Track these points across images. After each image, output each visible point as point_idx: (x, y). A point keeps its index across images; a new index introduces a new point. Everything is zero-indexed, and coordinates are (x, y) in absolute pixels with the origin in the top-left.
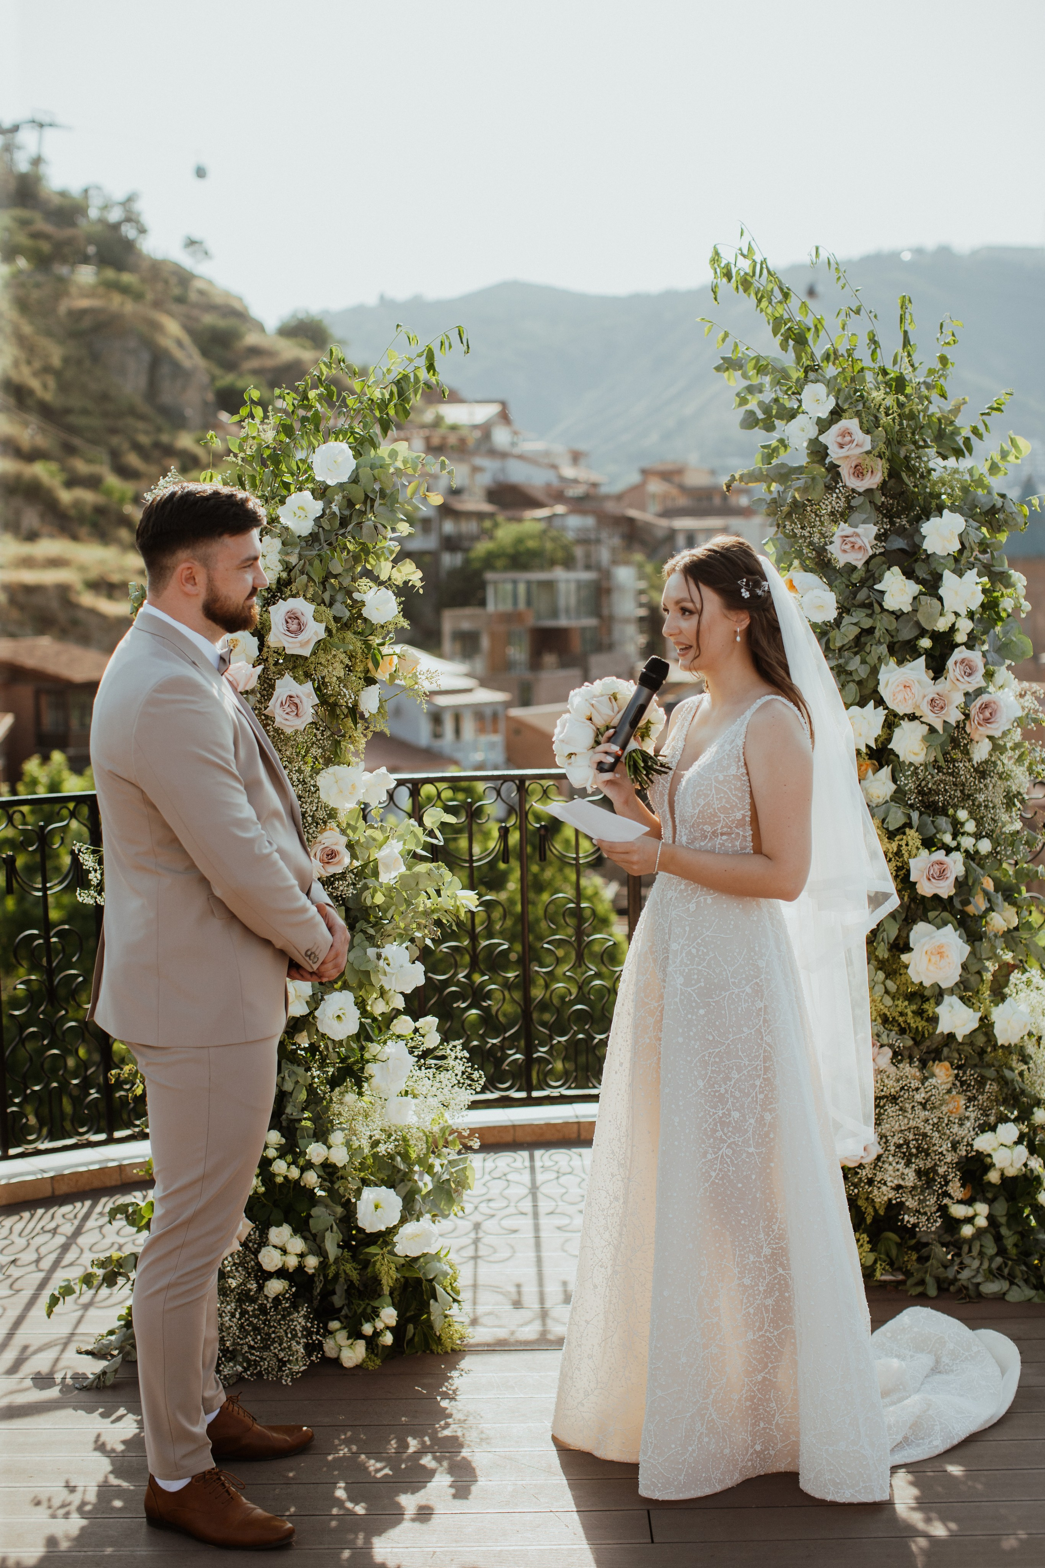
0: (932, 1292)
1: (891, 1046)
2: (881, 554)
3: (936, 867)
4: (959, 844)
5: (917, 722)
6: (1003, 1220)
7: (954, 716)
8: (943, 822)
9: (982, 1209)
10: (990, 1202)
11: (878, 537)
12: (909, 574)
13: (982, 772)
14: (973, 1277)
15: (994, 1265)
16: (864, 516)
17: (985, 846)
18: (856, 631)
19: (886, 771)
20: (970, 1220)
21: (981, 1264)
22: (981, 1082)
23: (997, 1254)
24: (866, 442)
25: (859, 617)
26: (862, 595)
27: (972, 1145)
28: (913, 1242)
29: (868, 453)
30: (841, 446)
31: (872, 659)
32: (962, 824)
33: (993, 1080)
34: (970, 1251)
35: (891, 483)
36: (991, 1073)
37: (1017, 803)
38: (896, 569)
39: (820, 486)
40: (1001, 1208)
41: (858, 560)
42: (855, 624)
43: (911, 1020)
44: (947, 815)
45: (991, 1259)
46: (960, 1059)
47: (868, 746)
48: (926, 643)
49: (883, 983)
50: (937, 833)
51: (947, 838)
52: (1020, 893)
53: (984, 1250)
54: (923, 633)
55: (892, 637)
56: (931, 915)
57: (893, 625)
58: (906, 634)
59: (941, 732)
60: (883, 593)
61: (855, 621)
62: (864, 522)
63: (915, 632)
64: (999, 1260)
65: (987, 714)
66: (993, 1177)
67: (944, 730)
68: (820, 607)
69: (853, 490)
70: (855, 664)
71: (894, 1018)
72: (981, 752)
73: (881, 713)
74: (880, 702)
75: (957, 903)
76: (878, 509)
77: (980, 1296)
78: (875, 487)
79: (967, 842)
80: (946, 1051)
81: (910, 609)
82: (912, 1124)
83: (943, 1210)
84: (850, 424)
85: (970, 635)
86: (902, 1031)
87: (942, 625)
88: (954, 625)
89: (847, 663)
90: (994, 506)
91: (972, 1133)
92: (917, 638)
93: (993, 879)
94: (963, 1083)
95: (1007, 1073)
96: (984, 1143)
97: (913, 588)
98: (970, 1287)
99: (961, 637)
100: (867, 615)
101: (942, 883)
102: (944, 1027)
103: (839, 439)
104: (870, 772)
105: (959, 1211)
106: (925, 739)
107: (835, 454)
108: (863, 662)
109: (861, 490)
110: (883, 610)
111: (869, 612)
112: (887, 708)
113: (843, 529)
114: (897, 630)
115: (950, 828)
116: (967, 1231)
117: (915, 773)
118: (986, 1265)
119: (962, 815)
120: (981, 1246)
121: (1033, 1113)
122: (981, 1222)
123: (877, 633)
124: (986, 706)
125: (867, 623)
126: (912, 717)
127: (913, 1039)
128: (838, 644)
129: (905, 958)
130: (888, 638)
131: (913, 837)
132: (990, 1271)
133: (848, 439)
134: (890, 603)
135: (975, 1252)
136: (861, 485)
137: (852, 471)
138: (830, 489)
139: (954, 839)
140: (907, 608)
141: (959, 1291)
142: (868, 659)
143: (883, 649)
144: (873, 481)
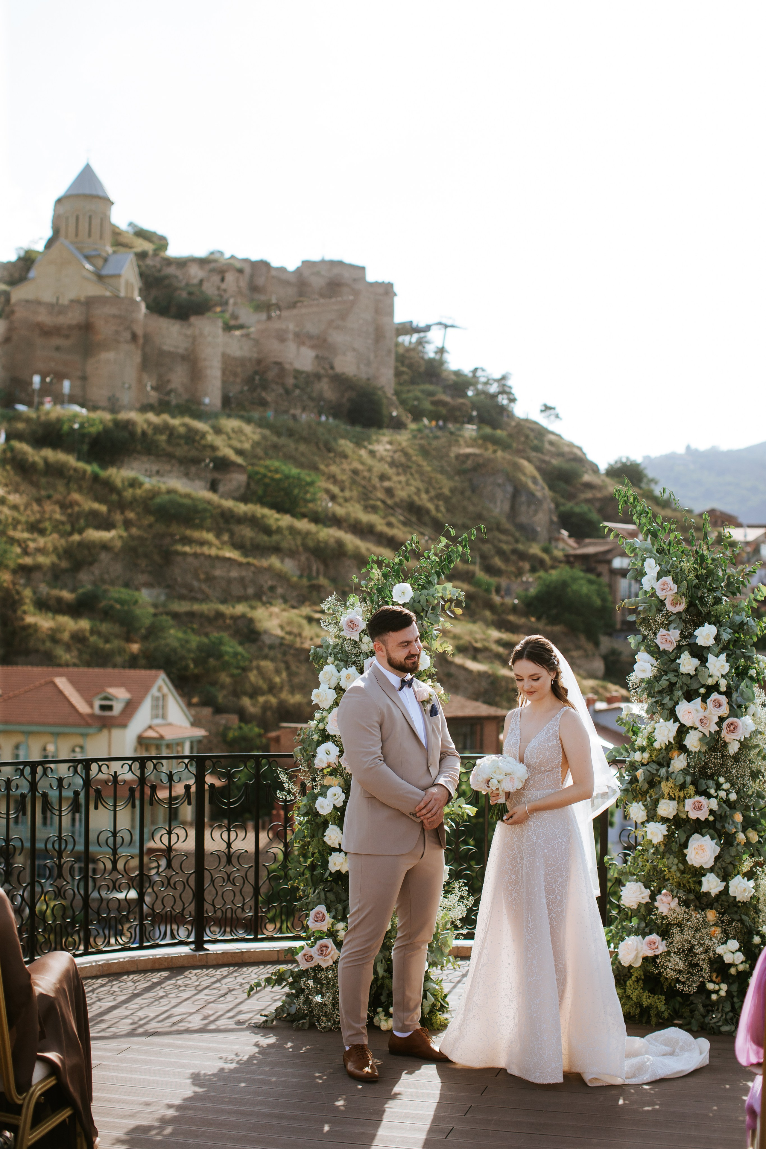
0: (695, 1028)
1: (679, 898)
2: (686, 645)
3: (697, 804)
4: (718, 795)
5: (697, 731)
6: (735, 994)
7: (714, 728)
8: (711, 783)
9: (724, 987)
10: (729, 985)
11: (683, 636)
12: (693, 655)
13: (736, 758)
14: (718, 1022)
15: (728, 1017)
16: (676, 625)
17: (733, 797)
18: (667, 683)
19: (683, 756)
20: (717, 992)
21: (722, 1016)
22: (730, 922)
23: (731, 1011)
24: (675, 587)
25: (671, 676)
26: (673, 666)
27: (715, 951)
28: (689, 1003)
29: (677, 593)
30: (663, 590)
31: (675, 698)
32: (722, 784)
33: (738, 921)
34: (718, 1009)
35: (692, 609)
36: (737, 917)
37: (760, 777)
38: (686, 653)
39: (654, 609)
40: (735, 988)
41: (670, 648)
42: (667, 680)
43: (692, 886)
44: (713, 779)
45: (727, 1014)
46: (722, 909)
47: (669, 741)
48: (702, 691)
49: (677, 865)
50: (708, 788)
51: (712, 791)
52: (760, 824)
53: (724, 1009)
54: (703, 686)
55: (688, 687)
56: (704, 831)
57: (689, 681)
58: (695, 686)
59: (708, 736)
60: (679, 664)
61: (667, 678)
62: (674, 629)
63: (699, 686)
64: (731, 1014)
65: (732, 728)
66: (733, 971)
67: (710, 736)
68: (644, 671)
69: (672, 612)
70: (667, 700)
71: (683, 884)
72: (733, 748)
73: (677, 725)
74: (676, 720)
75: (718, 826)
76: (684, 621)
77: (720, 1033)
78: (681, 611)
79: (722, 794)
80: (715, 904)
81: (694, 673)
82: (685, 937)
83: (703, 985)
84: (668, 579)
85: (728, 687)
86: (689, 891)
87: (710, 682)
88: (717, 682)
89: (663, 699)
90: (743, 621)
91: (716, 945)
92: (699, 688)
93: (743, 816)
94: (723, 922)
95: (744, 917)
96: (720, 950)
97: (696, 662)
98: (715, 1027)
99: (723, 689)
100: (675, 676)
101: (699, 812)
102: (704, 889)
103: (662, 587)
104: (676, 756)
105: (710, 986)
106: (700, 740)
107: (661, 594)
108: (671, 699)
109: (674, 612)
110: (682, 674)
111: (676, 674)
112: (680, 722)
113: (662, 631)
114: (690, 684)
115: (715, 786)
116: (714, 997)
117: (694, 757)
118: (724, 1017)
119: (722, 780)
120: (723, 1007)
121: (753, 938)
122: (723, 993)
123: (678, 685)
124: (732, 724)
125: (674, 680)
126: (696, 729)
127: (695, 896)
128: (656, 690)
129: (685, 851)
130: (685, 688)
131: (691, 789)
132: (726, 1020)
133: (666, 586)
134: (683, 669)
135: (720, 1011)
136: (675, 610)
137: (670, 602)
138: (660, 611)
139: (716, 792)
140: (693, 673)
141: (710, 1029)
142: (674, 698)
143: (680, 693)
144: (681, 607)
